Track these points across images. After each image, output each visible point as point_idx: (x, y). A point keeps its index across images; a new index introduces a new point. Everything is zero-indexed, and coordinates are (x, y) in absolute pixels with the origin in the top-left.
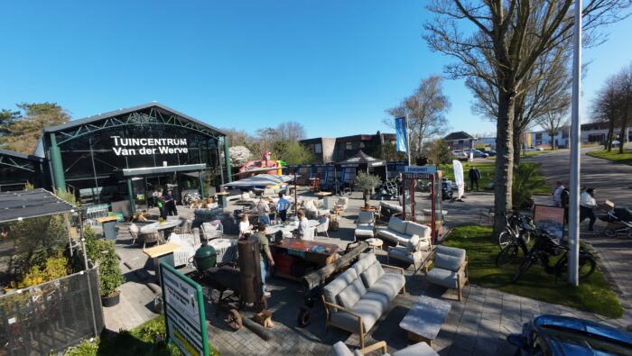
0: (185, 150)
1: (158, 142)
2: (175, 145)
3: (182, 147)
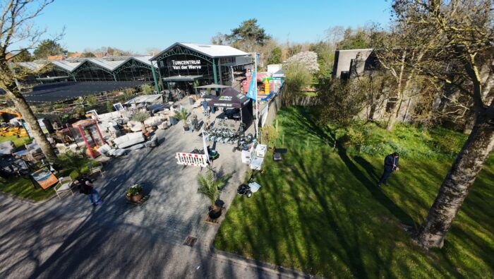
0: (200, 67)
1: (187, 62)
2: (194, 64)
3: (198, 65)
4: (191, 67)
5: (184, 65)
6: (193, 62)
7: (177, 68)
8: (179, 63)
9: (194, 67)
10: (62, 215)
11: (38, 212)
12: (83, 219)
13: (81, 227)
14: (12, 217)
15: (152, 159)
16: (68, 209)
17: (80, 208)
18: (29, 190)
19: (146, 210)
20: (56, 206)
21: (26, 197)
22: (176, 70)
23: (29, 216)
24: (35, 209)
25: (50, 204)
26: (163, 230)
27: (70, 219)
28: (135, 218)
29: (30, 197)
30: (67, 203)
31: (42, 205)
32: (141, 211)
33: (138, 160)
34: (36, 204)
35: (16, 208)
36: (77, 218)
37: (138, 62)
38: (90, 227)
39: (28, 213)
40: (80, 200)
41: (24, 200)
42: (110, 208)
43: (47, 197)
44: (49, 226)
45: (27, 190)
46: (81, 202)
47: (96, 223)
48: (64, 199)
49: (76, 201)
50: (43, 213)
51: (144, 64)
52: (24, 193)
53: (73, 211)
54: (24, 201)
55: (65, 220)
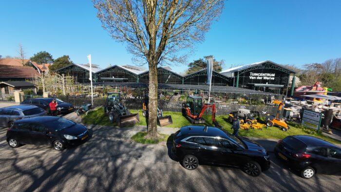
1: (264, 75)
2: (270, 76)
3: (273, 77)
4: (265, 78)
5: (260, 76)
6: (268, 75)
7: (253, 78)
8: (256, 74)
9: (268, 78)
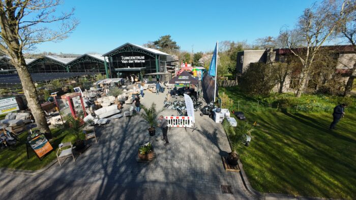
1: (134, 58)
2: (140, 59)
3: (143, 60)
4: (136, 61)
5: (131, 60)
6: (138, 57)
7: (125, 62)
8: (127, 58)
9: (139, 61)
10: (73, 181)
11: (40, 181)
12: (100, 182)
13: (102, 191)
14: (9, 191)
15: (135, 126)
16: (76, 174)
17: (89, 172)
18: (20, 161)
19: (161, 167)
20: (59, 173)
21: (18, 168)
22: (124, 64)
23: (32, 187)
24: (36, 179)
25: (51, 171)
26: (192, 182)
27: (84, 184)
28: (156, 175)
29: (24, 167)
30: (70, 169)
31: (41, 174)
32: (156, 168)
33: (122, 127)
34: (35, 174)
35: (10, 181)
36: (92, 183)
37: (90, 58)
38: (113, 190)
39: (29, 184)
40: (84, 164)
41: (16, 171)
42: (123, 169)
43: (45, 166)
44: (63, 195)
45: (17, 160)
46: (86, 166)
47: (116, 185)
48: (65, 165)
49: (80, 166)
50: (48, 182)
51: (96, 59)
52: (14, 165)
53: (83, 176)
54: (17, 173)
55: (78, 186)
